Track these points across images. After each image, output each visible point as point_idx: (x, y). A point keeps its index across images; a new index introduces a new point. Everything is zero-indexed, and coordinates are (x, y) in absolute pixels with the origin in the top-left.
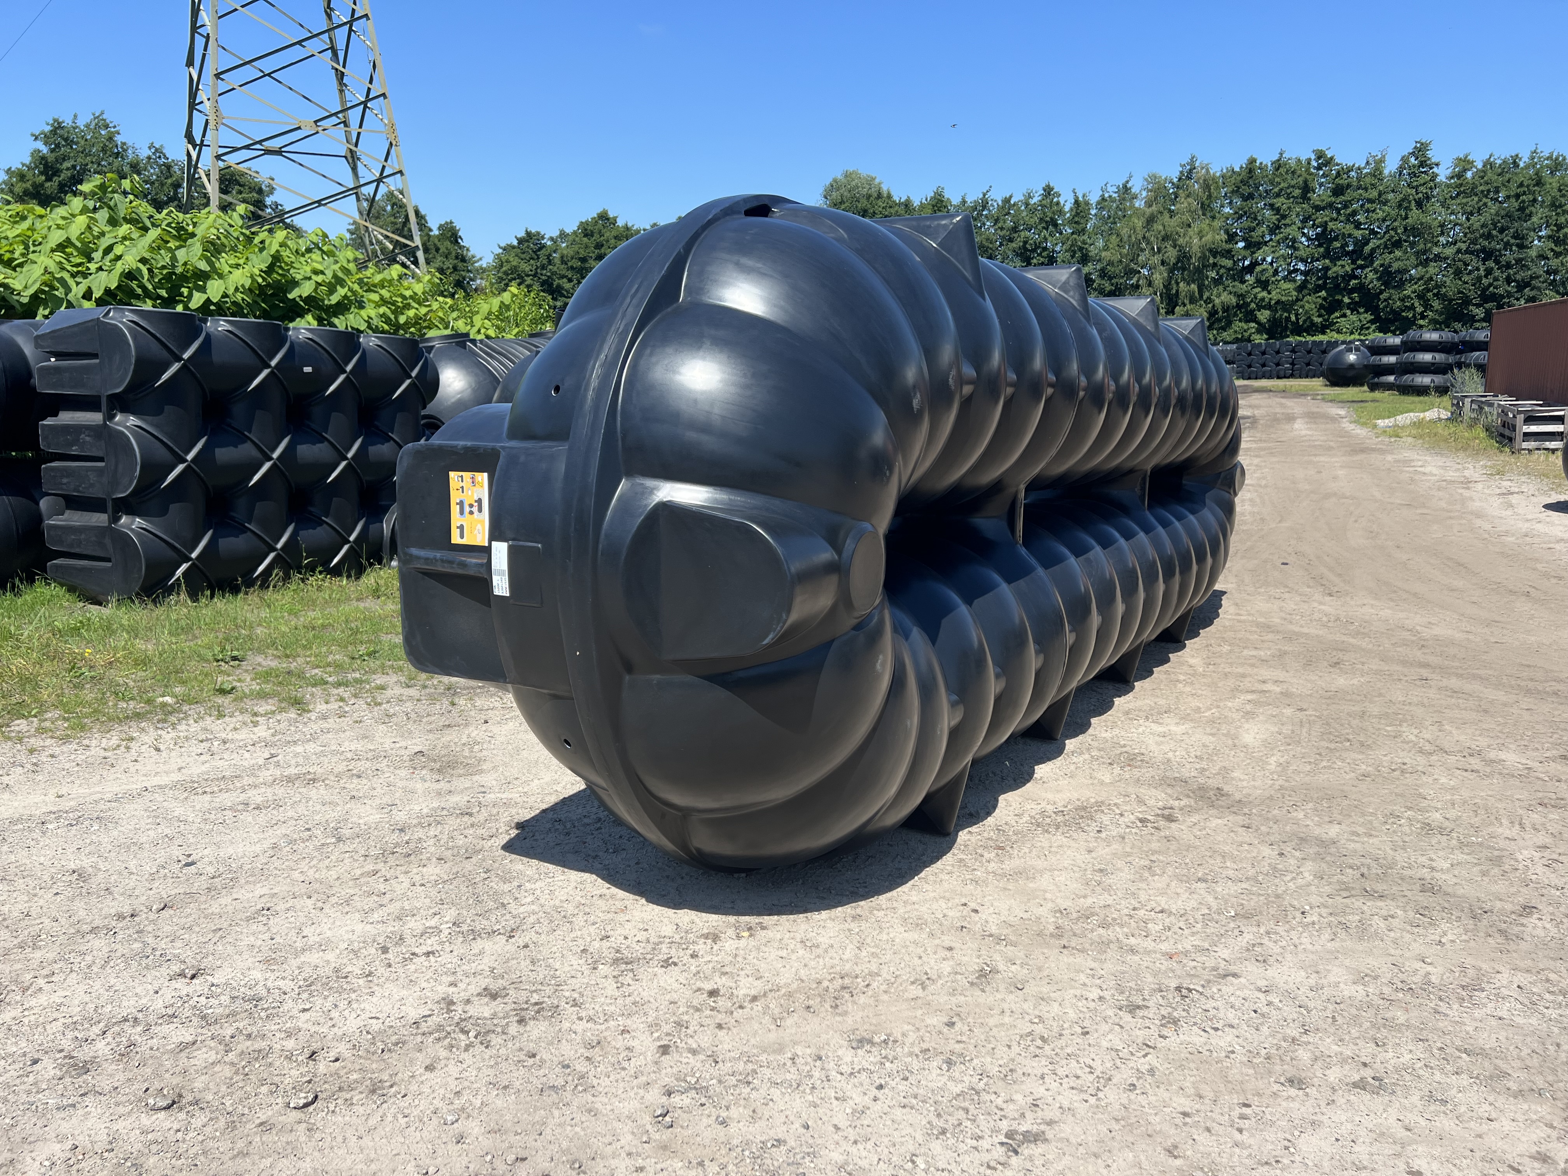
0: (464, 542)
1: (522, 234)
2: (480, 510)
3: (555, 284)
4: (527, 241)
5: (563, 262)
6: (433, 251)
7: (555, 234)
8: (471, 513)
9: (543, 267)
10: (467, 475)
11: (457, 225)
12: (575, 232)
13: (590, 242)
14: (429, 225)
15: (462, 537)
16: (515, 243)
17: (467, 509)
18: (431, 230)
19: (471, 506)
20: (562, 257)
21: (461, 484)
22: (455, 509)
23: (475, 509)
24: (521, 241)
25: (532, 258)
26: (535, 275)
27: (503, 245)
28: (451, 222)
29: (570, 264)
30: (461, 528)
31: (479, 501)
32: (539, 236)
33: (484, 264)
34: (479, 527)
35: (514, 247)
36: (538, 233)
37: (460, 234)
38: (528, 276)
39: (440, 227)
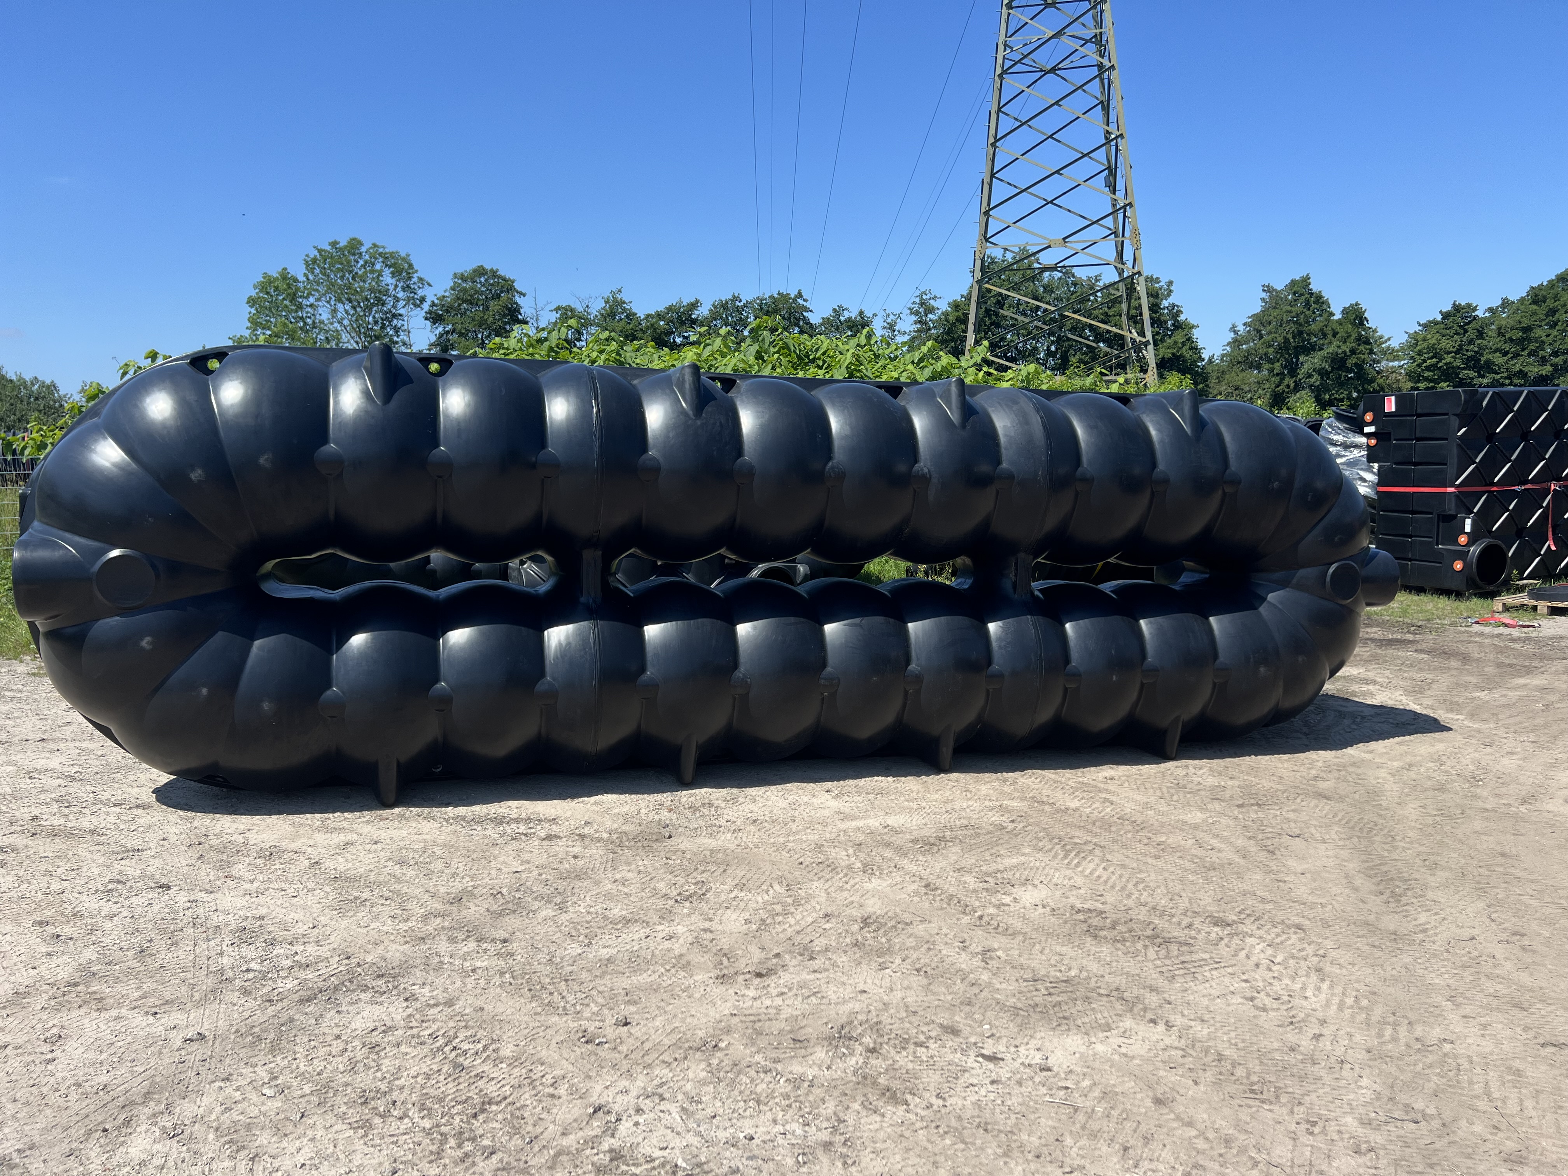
1: (1448, 308)
3: (1483, 359)
4: (1455, 315)
5: (1500, 333)
6: (1330, 336)
7: (1496, 303)
9: (1471, 341)
11: (1363, 306)
12: (1522, 300)
13: (1541, 311)
14: (1333, 309)
16: (1439, 318)
18: (1332, 314)
20: (1499, 329)
24: (1446, 316)
25: (1457, 334)
26: (1457, 352)
27: (1423, 322)
28: (1357, 304)
29: (1508, 336)
32: (1471, 308)
33: (1395, 344)
35: (1436, 323)
36: (1469, 305)
37: (1366, 315)
38: (1449, 353)
39: (1345, 311)
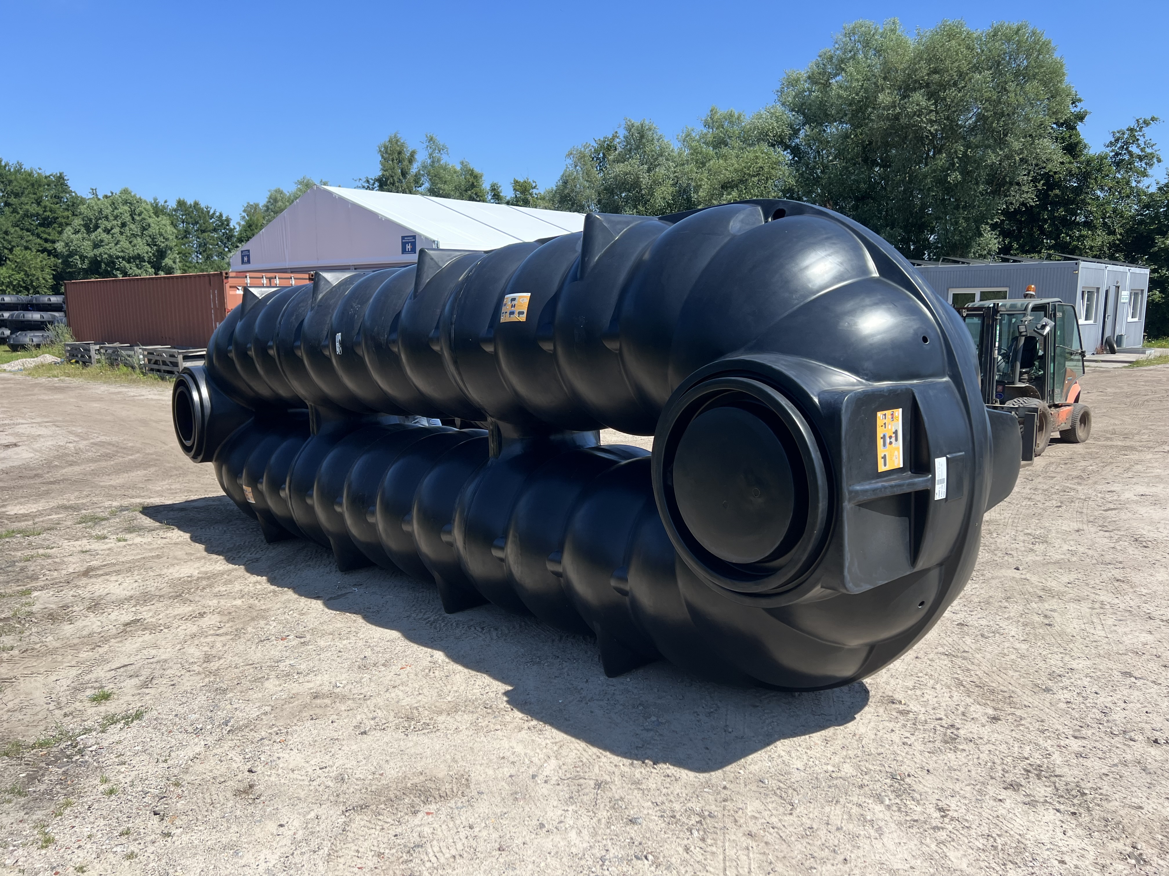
0: (887, 468)
2: (896, 440)
8: (891, 443)
10: (888, 413)
15: (885, 465)
17: (888, 440)
19: (890, 437)
21: (885, 421)
22: (880, 442)
23: (893, 440)
30: (884, 457)
31: (896, 433)
34: (896, 453)
